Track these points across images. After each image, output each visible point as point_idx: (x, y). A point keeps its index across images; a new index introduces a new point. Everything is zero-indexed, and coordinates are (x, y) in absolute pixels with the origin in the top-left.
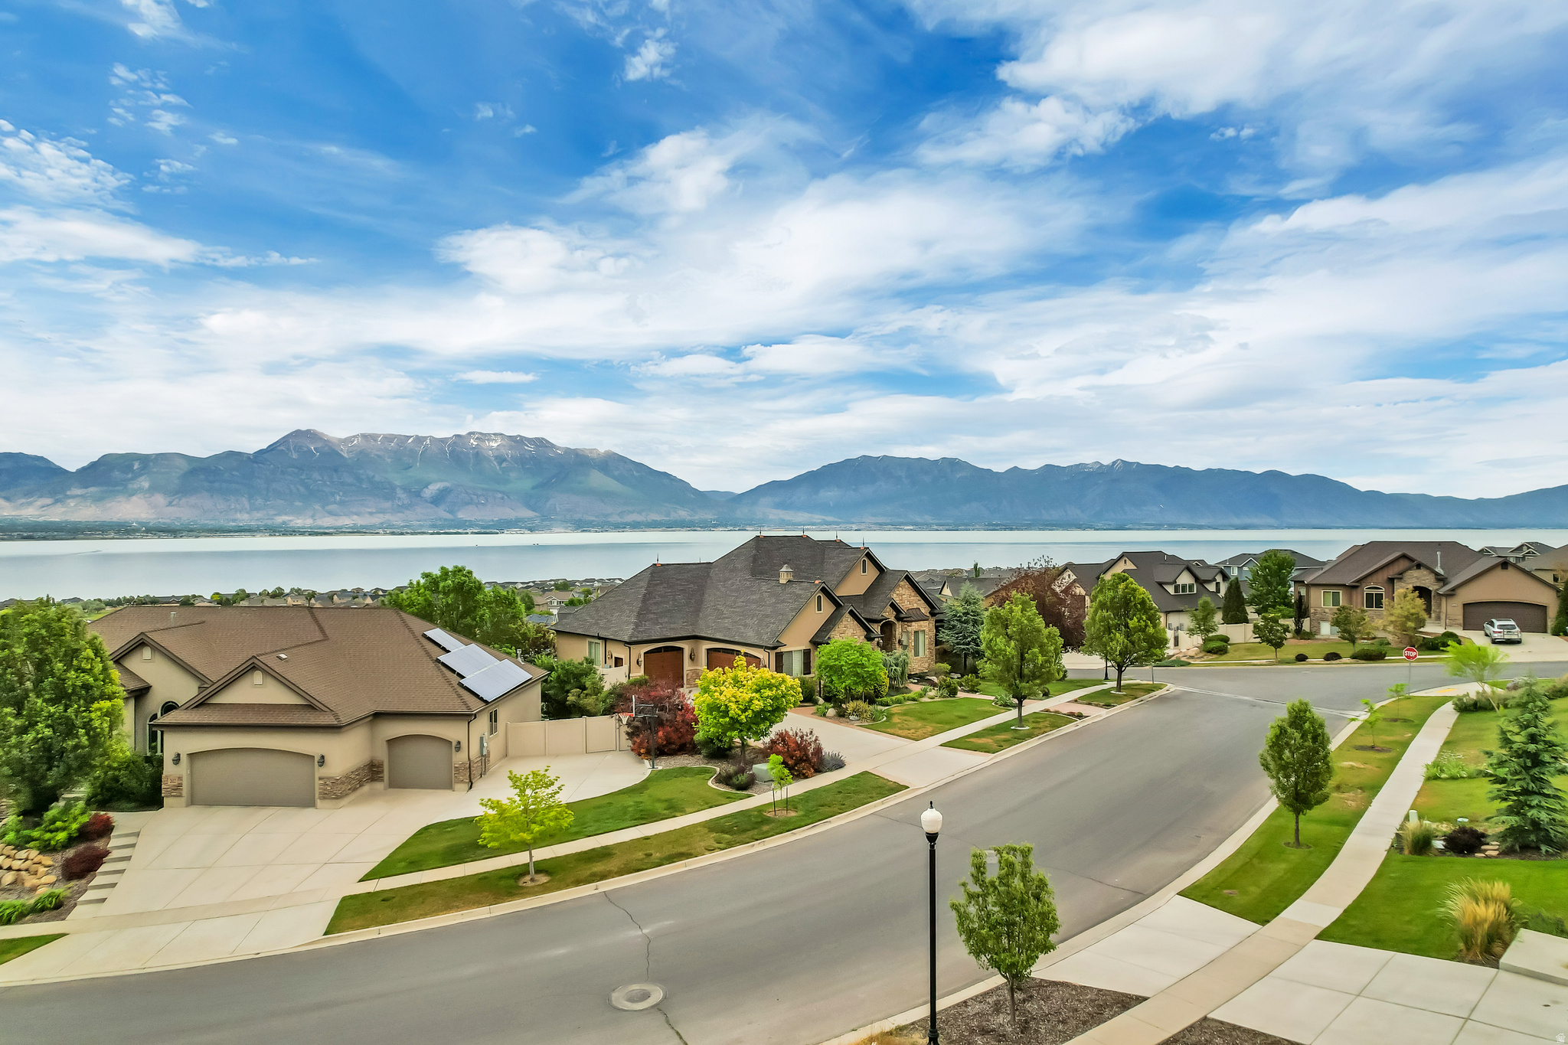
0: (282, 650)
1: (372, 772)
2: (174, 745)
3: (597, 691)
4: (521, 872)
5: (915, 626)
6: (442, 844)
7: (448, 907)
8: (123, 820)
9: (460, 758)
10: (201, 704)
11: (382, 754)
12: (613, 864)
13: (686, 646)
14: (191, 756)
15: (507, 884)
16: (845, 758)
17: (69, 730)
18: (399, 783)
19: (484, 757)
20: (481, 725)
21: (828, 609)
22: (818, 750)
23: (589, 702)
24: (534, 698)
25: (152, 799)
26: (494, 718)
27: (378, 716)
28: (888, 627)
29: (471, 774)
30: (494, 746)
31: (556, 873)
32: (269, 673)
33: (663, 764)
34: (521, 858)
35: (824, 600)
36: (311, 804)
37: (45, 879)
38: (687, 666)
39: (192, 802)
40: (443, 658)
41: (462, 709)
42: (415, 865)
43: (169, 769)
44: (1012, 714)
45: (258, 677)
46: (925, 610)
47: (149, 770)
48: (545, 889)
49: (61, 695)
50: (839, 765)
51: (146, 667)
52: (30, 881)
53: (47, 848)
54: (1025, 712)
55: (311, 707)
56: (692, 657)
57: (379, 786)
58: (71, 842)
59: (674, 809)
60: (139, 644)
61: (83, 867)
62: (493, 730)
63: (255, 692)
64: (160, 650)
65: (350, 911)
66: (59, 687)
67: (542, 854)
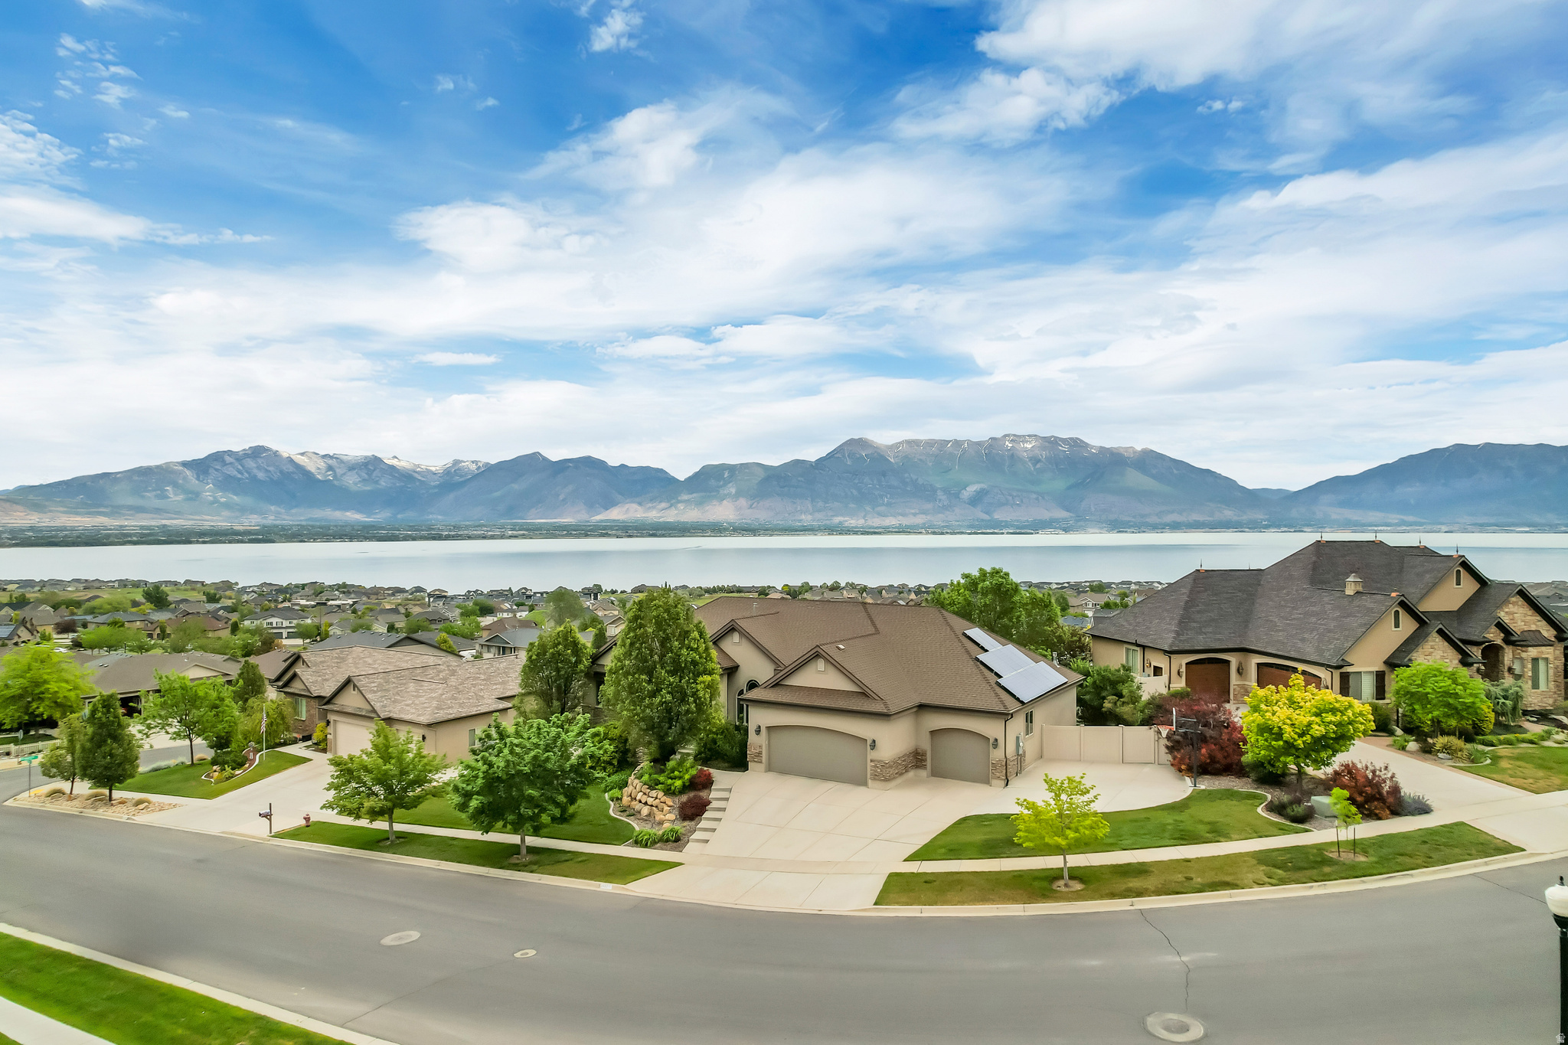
0: (841, 641)
1: (916, 759)
2: (758, 718)
3: (1135, 699)
4: (1054, 876)
5: (1533, 652)
6: (979, 836)
7: (983, 899)
8: (722, 778)
9: (997, 755)
10: (776, 685)
11: (925, 744)
12: (1150, 883)
13: (1233, 659)
14: (768, 728)
15: (1041, 886)
16: (1431, 800)
17: (683, 700)
18: (938, 773)
19: (1020, 757)
20: (1017, 725)
21: (1408, 626)
22: (1396, 790)
23: (1125, 710)
24: (1069, 702)
25: (739, 762)
26: (1029, 718)
27: (922, 707)
28: (1492, 653)
29: (1008, 772)
30: (1030, 746)
31: (1090, 882)
32: (831, 661)
33: (1206, 784)
34: (1054, 862)
35: (1404, 616)
36: (863, 783)
37: (668, 818)
38: (1234, 680)
39: (770, 769)
40: (982, 657)
41: (999, 708)
42: (955, 852)
43: (752, 737)
45: (821, 664)
46: (1548, 632)
47: (739, 737)
48: (1078, 896)
49: (677, 669)
50: (1423, 809)
51: (736, 649)
52: (659, 816)
53: (669, 792)
55: (864, 695)
56: (1240, 671)
57: (923, 773)
58: (685, 789)
59: (1217, 833)
60: (731, 629)
61: (693, 811)
62: (1028, 731)
63: (818, 677)
64: (746, 636)
65: (897, 887)
66: (676, 661)
67: (1076, 860)
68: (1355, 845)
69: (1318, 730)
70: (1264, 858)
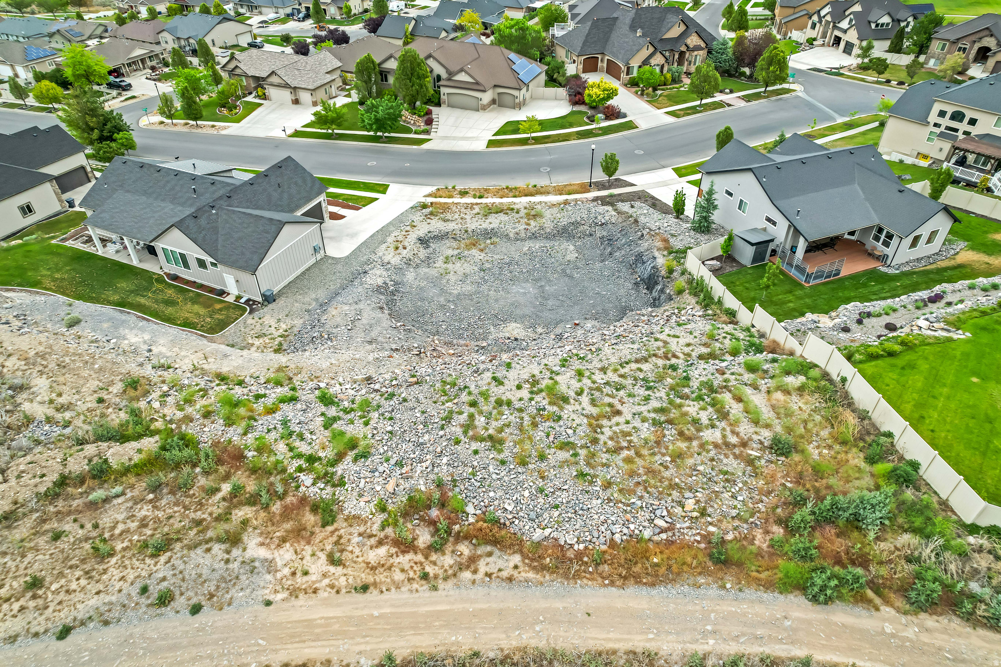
0: (469, 65)
1: (494, 102)
2: (443, 90)
3: (564, 75)
4: (528, 139)
5: (696, 53)
8: (435, 110)
9: (517, 101)
10: (449, 79)
11: (496, 97)
12: (550, 140)
13: (600, 56)
14: (447, 94)
15: (524, 142)
16: (628, 113)
17: (421, 86)
18: (500, 106)
19: (524, 100)
20: (524, 91)
21: (651, 49)
22: (619, 112)
23: (561, 79)
24: (543, 77)
25: (439, 104)
26: (528, 88)
27: (495, 86)
28: (682, 54)
29: (519, 106)
30: (528, 95)
31: (537, 140)
32: (467, 73)
33: (577, 108)
34: (528, 135)
36: (478, 111)
37: (423, 127)
38: (600, 64)
39: (448, 106)
40: (513, 66)
41: (518, 86)
42: (505, 133)
43: (442, 96)
44: (698, 103)
45: (463, 73)
46: (703, 45)
47: (438, 97)
48: (533, 144)
49: (419, 78)
50: (625, 116)
51: (431, 62)
52: (420, 124)
53: (420, 116)
54: (704, 101)
55: (477, 83)
56: (601, 61)
57: (496, 107)
58: (424, 115)
59: (571, 125)
60: (429, 56)
61: (429, 122)
62: (527, 90)
63: (462, 77)
64: (435, 58)
65: (491, 143)
66: (418, 75)
67: (534, 135)
68: (600, 129)
69: (602, 96)
70: (578, 133)
